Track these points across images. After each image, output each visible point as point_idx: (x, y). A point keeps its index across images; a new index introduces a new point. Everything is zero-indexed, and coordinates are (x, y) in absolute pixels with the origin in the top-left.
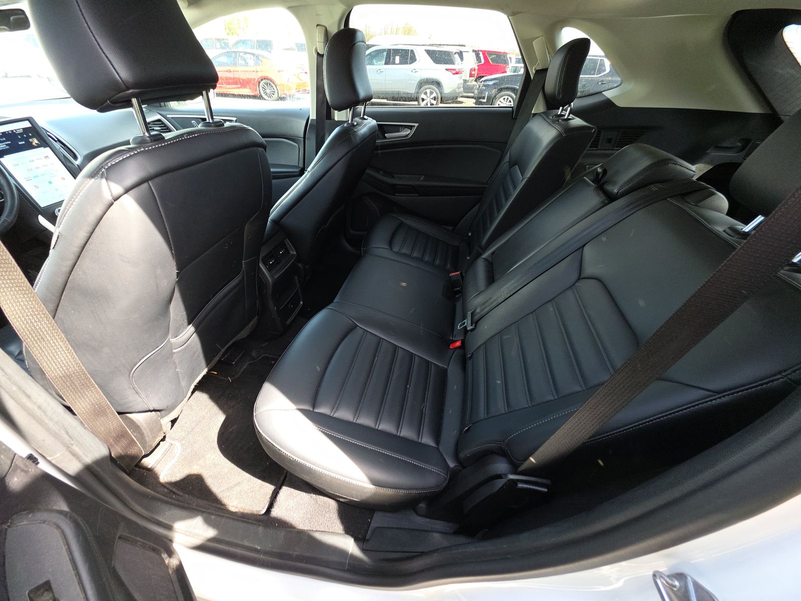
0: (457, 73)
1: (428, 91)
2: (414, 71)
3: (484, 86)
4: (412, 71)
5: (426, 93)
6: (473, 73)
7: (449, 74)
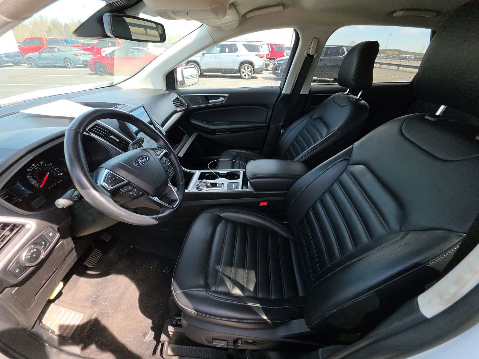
0: (262, 57)
1: (246, 68)
2: (237, 57)
3: (278, 64)
4: (236, 57)
5: (245, 69)
6: (268, 56)
7: (258, 57)
